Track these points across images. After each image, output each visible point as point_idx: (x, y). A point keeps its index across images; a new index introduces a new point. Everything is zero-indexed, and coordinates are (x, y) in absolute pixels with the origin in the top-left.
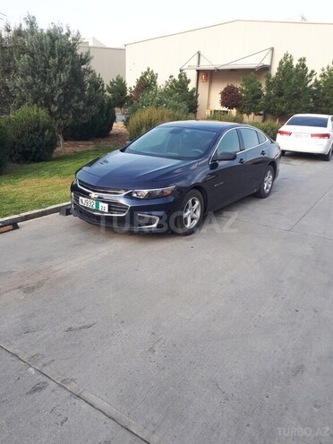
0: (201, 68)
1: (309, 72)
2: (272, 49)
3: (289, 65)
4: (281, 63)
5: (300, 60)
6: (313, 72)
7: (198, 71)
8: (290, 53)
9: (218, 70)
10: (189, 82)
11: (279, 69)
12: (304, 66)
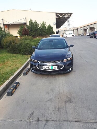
0: (4, 24)
1: (38, 24)
2: (26, 18)
3: (32, 22)
4: (29, 22)
5: (35, 21)
6: (39, 24)
7: (4, 25)
8: (31, 19)
9: (11, 24)
10: (2, 28)
11: (30, 24)
12: (36, 23)
